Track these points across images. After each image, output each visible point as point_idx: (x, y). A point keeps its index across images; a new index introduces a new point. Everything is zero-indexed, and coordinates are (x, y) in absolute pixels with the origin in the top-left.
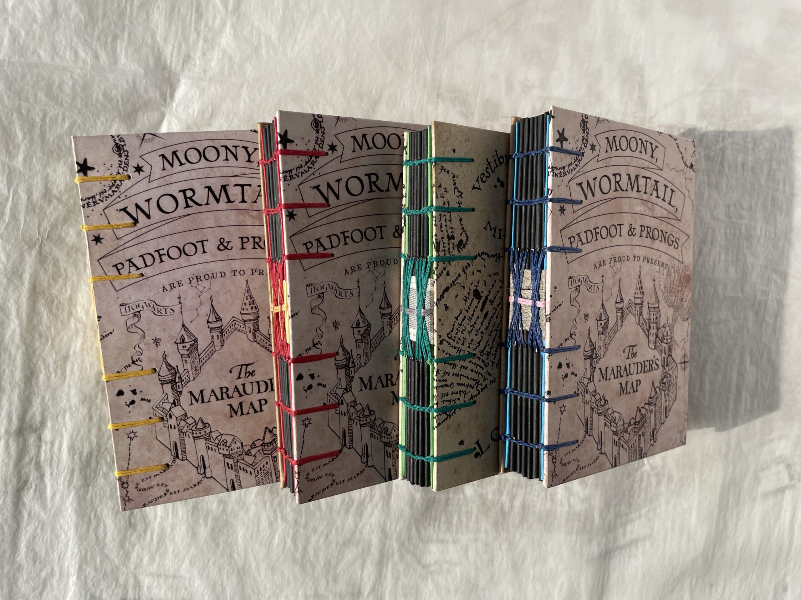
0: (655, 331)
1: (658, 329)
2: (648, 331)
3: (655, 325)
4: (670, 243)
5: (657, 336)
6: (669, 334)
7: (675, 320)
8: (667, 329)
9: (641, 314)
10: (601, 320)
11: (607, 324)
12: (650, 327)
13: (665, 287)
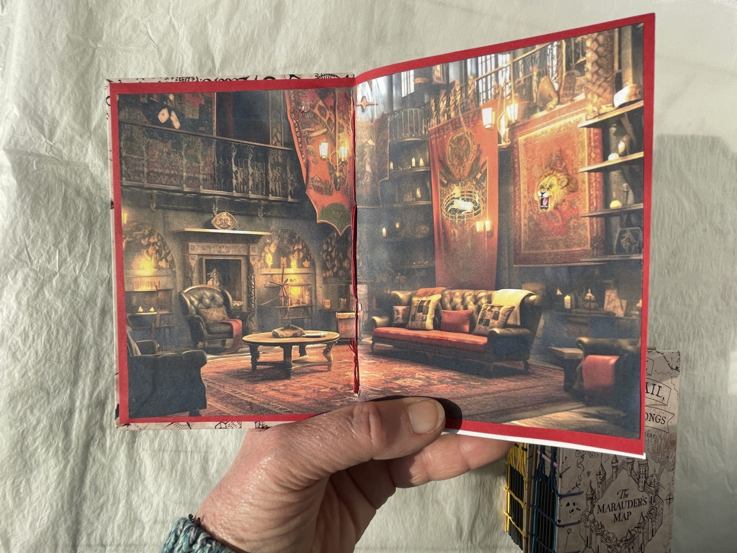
0: (644, 479)
1: (646, 478)
2: (638, 479)
3: (644, 476)
4: (658, 421)
5: (645, 482)
6: (656, 480)
7: (661, 472)
8: (655, 477)
9: (632, 469)
10: (600, 474)
11: (604, 477)
12: (640, 477)
13: (653, 450)
